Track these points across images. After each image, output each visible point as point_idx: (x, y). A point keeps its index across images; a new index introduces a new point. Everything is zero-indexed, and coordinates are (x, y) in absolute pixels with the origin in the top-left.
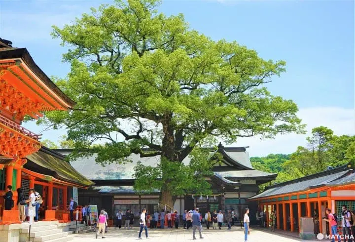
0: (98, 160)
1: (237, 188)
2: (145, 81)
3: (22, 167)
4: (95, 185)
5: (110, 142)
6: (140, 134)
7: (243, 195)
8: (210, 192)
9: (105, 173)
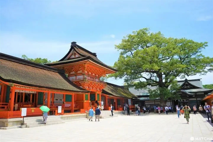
0: (135, 88)
1: (194, 96)
2: (143, 59)
3: (101, 93)
4: (138, 97)
5: (139, 81)
6: (151, 78)
7: (198, 99)
8: (180, 98)
9: (142, 93)
